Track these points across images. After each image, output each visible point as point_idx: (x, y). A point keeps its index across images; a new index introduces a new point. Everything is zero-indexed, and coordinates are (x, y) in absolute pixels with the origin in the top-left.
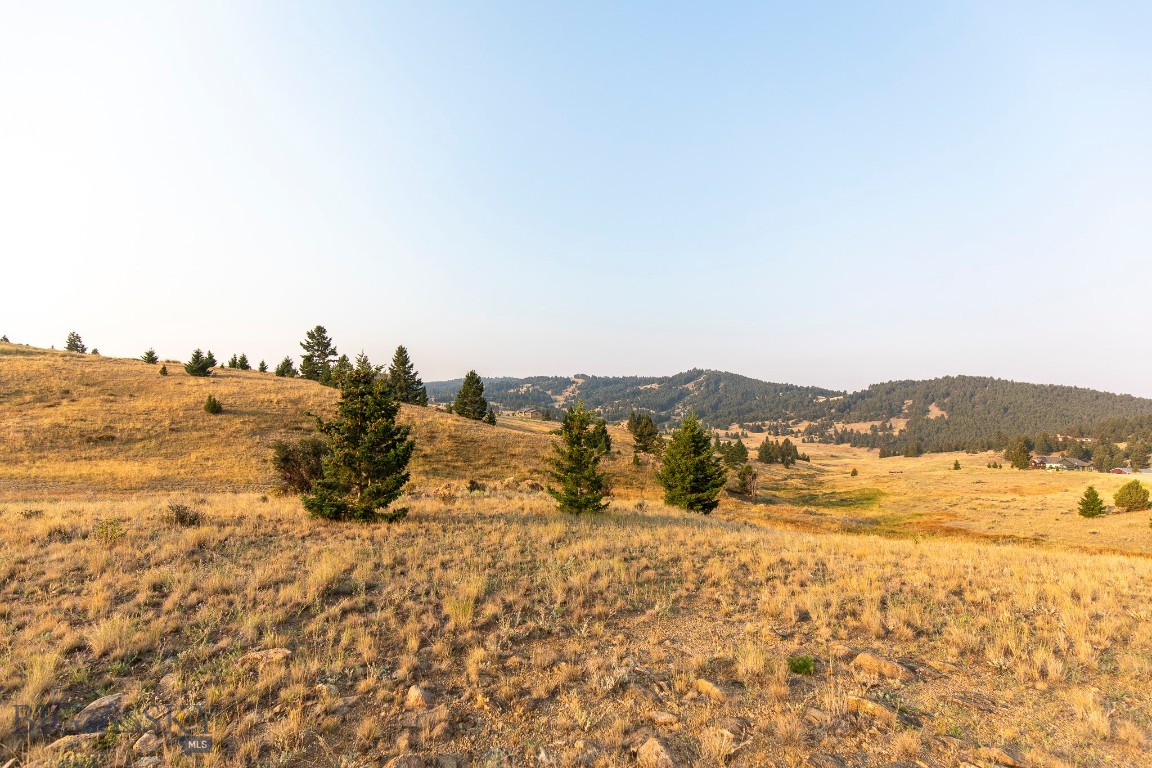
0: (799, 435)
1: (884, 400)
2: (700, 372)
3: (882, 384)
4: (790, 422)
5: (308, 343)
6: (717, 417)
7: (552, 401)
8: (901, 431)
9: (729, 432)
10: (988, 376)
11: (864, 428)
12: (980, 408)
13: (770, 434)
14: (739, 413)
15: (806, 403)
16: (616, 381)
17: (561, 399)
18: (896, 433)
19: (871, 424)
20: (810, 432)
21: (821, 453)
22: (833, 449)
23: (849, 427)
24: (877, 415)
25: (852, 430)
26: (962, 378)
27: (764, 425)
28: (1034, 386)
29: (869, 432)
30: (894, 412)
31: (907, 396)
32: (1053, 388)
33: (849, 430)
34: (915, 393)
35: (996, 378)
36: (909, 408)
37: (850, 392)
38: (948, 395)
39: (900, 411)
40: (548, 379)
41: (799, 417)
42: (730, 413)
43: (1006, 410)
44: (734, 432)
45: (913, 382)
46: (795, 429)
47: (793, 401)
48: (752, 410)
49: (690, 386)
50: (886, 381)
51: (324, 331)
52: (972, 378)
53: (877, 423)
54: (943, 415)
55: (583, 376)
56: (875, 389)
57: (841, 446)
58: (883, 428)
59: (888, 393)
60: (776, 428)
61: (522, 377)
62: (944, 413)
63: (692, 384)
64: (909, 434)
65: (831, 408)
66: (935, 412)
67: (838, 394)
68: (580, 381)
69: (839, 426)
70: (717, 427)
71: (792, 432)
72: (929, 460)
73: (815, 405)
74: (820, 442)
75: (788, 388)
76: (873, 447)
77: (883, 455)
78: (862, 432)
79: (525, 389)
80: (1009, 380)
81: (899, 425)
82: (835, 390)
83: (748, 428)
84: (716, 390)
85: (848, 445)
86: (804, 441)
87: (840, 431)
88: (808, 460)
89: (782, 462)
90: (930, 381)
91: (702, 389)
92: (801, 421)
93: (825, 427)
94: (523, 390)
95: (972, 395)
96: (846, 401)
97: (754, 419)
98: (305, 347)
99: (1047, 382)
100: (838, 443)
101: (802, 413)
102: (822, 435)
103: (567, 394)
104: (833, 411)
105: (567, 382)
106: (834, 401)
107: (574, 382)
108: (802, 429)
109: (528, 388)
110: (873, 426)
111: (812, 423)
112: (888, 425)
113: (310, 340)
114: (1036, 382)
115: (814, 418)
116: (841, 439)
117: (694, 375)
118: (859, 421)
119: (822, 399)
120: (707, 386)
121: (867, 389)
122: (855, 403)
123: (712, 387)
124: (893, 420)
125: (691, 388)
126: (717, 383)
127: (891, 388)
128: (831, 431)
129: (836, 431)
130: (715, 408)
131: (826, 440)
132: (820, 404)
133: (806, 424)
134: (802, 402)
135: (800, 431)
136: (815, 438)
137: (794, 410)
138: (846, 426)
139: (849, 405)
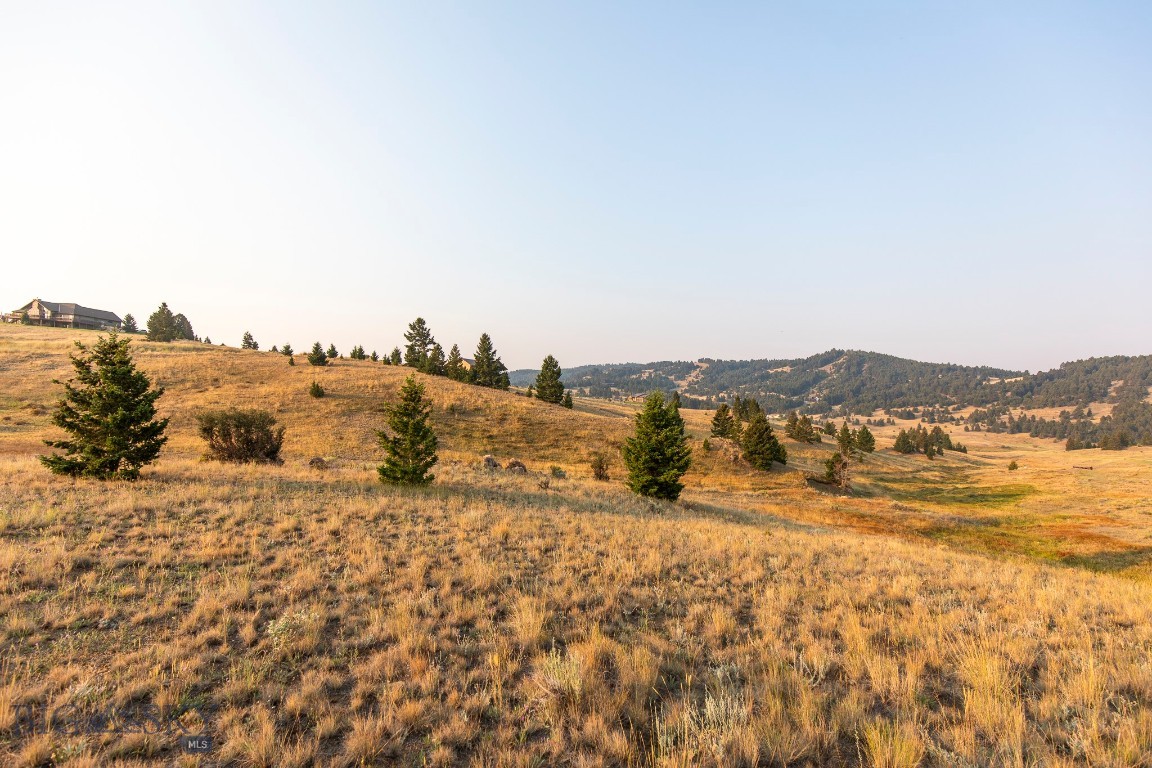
0: (962, 422)
1: (1081, 380)
2: (840, 353)
3: (1080, 362)
4: (950, 408)
5: (410, 334)
6: (858, 402)
7: (674, 386)
8: (1104, 418)
9: (872, 419)
11: (1051, 414)
13: (923, 421)
14: (886, 397)
15: (972, 385)
16: (743, 364)
17: (684, 384)
18: (1097, 421)
19: (1062, 409)
20: (976, 419)
21: (988, 443)
22: (1005, 438)
23: (1029, 414)
24: (1071, 399)
25: (1033, 417)
27: (916, 411)
29: (1058, 420)
30: (1096, 395)
31: (1116, 376)
33: (1029, 417)
34: (1128, 371)
36: (1119, 390)
37: (1034, 372)
39: (1105, 394)
40: (671, 363)
41: (963, 401)
42: (875, 398)
44: (878, 419)
45: (1126, 359)
46: (957, 416)
47: (955, 383)
48: (902, 394)
49: (828, 368)
50: (1085, 358)
51: (424, 322)
53: (1070, 409)
55: (708, 361)
56: (1069, 369)
57: (1017, 435)
58: (1078, 415)
59: (1088, 372)
60: (932, 414)
61: (645, 362)
63: (830, 365)
64: (1116, 422)
65: (1008, 391)
67: (1018, 374)
68: (705, 366)
69: (1016, 413)
70: (858, 412)
71: (953, 419)
72: (1138, 453)
73: (984, 388)
74: (988, 431)
76: (1061, 437)
77: (1071, 447)
78: (1047, 420)
79: (647, 375)
81: (1101, 411)
82: (1014, 370)
83: (896, 414)
84: (860, 372)
85: (1026, 435)
86: (967, 429)
87: (1016, 419)
88: (964, 450)
89: (925, 453)
91: (842, 371)
92: (965, 407)
93: (995, 413)
94: (645, 376)
96: (1027, 382)
97: (904, 404)
98: (408, 338)
100: (1013, 432)
101: (968, 397)
102: (992, 422)
103: (690, 379)
104: (1009, 394)
105: (690, 367)
106: (1010, 383)
107: (698, 367)
108: (966, 416)
109: (650, 374)
110: (1063, 413)
111: (980, 409)
112: (1086, 411)
113: (412, 332)
115: (982, 403)
116: (1017, 428)
117: (833, 356)
118: (1045, 406)
119: (994, 381)
120: (848, 368)
121: (1058, 368)
122: (1039, 385)
123: (853, 369)
124: (1093, 406)
125: (829, 372)
126: (860, 365)
127: (1093, 366)
128: (1005, 418)
129: (1011, 419)
130: (857, 392)
131: (997, 428)
132: (992, 386)
133: (971, 410)
134: (967, 385)
135: (962, 418)
136: (983, 426)
137: (956, 393)
138: (1025, 412)
139: (1031, 388)
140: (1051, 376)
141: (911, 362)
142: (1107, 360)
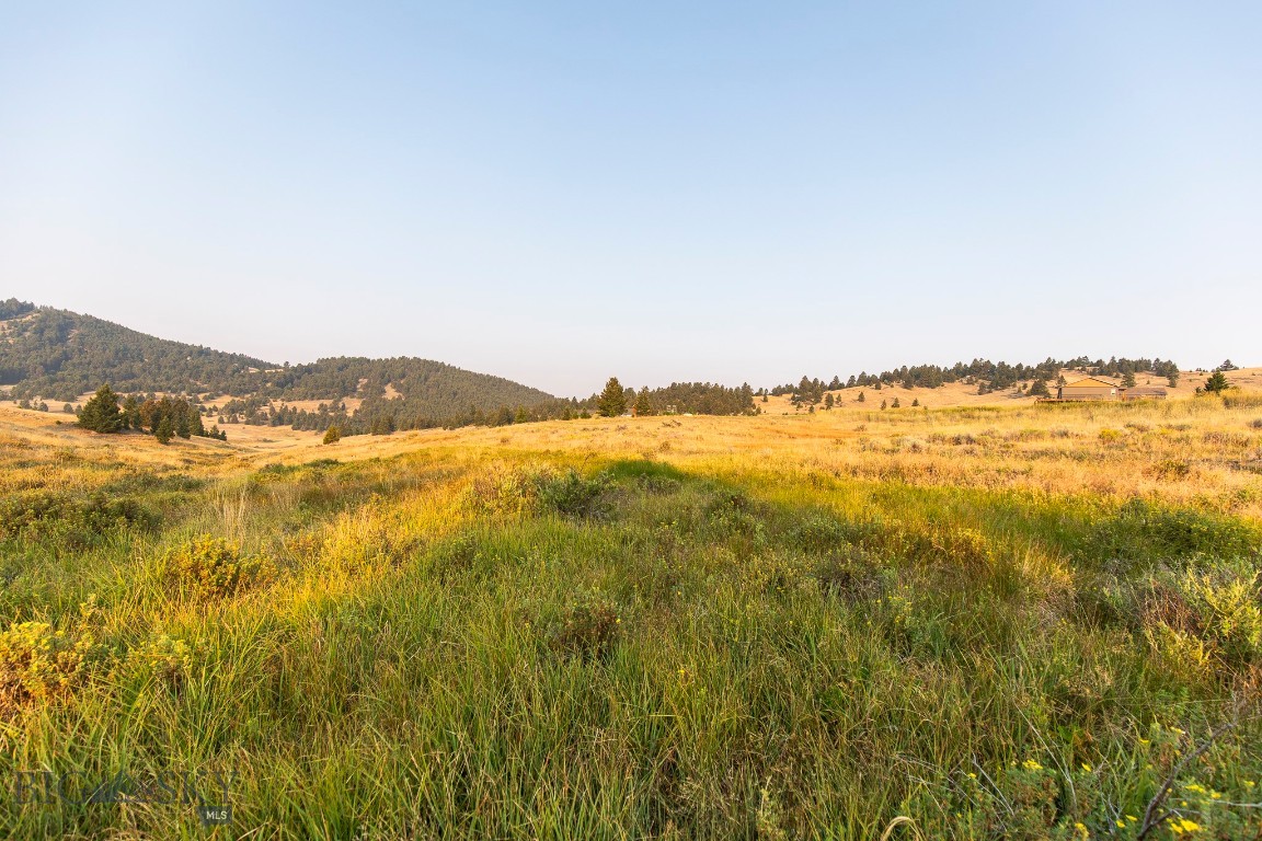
1: (335, 376)
3: (333, 359)
4: (201, 396)
6: (52, 381)
8: (356, 411)
10: (439, 361)
11: (311, 407)
12: (433, 391)
15: (229, 371)
18: (350, 414)
19: (321, 401)
20: (232, 410)
21: (248, 437)
22: (266, 431)
23: (290, 406)
24: (327, 393)
25: (295, 409)
26: (417, 360)
28: (475, 375)
29: (317, 412)
30: (348, 390)
31: (362, 375)
32: (490, 378)
33: (290, 408)
34: (369, 371)
36: (366, 386)
37: (293, 363)
38: (403, 376)
39: (355, 390)
41: (217, 389)
43: (455, 394)
46: (209, 406)
47: (208, 368)
48: (133, 376)
50: (338, 356)
52: (425, 361)
53: (328, 402)
54: (400, 398)
57: (279, 428)
58: (334, 408)
59: (340, 369)
62: (400, 395)
64: (365, 414)
65: (267, 382)
66: (391, 393)
67: (274, 366)
69: (278, 405)
71: (204, 409)
73: (241, 377)
74: (247, 423)
76: (322, 430)
78: (308, 412)
80: (457, 367)
81: (353, 405)
84: (62, 339)
85: (287, 428)
87: (278, 410)
90: (387, 360)
91: (27, 334)
92: (219, 395)
93: (254, 404)
95: (426, 379)
96: (287, 374)
100: (274, 425)
101: (222, 385)
102: (251, 414)
104: (269, 385)
110: (322, 405)
111: (237, 399)
112: (340, 405)
114: (478, 372)
115: (240, 392)
116: (279, 419)
118: (305, 398)
119: (253, 370)
120: (40, 331)
121: (315, 362)
122: (299, 378)
123: (52, 334)
124: (345, 399)
127: (344, 364)
128: (266, 409)
129: (273, 409)
131: (257, 421)
132: (251, 375)
133: (227, 399)
134: (223, 372)
135: (215, 409)
136: (242, 418)
137: (209, 377)
138: (286, 404)
139: (292, 379)
140: (309, 370)
142: (354, 360)
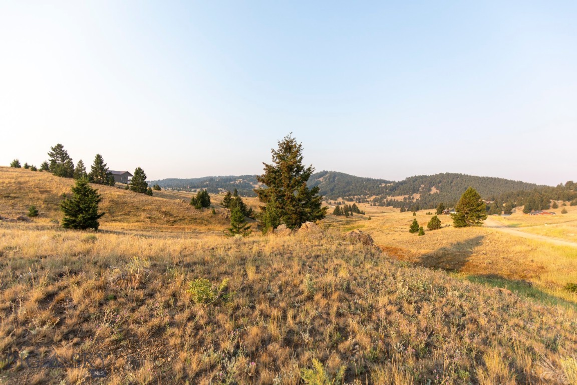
0: (370, 202)
1: (412, 184)
2: (326, 172)
4: (366, 197)
5: (51, 153)
6: (332, 194)
8: (417, 200)
9: (336, 202)
10: (459, 173)
11: (400, 198)
12: (455, 188)
13: (356, 202)
14: (344, 192)
15: (376, 186)
18: (414, 201)
19: (404, 196)
20: (375, 201)
21: (378, 211)
22: (384, 208)
23: (393, 198)
24: (407, 192)
25: (395, 200)
26: (448, 174)
27: (354, 198)
28: (480, 178)
29: (403, 200)
30: (415, 191)
31: (422, 183)
33: (393, 199)
34: (426, 181)
35: (463, 174)
36: (423, 188)
37: (396, 181)
38: (440, 182)
39: (418, 190)
41: (371, 193)
42: (339, 192)
44: (338, 201)
46: (368, 200)
47: (369, 186)
48: (349, 191)
50: (414, 176)
51: (62, 147)
52: (452, 174)
53: (407, 196)
54: (437, 192)
56: (409, 180)
57: (389, 207)
58: (409, 198)
59: (414, 181)
60: (359, 199)
62: (438, 191)
63: (322, 178)
64: (421, 201)
65: (387, 189)
66: (434, 190)
67: (391, 182)
69: (389, 198)
70: (331, 199)
71: (367, 201)
73: (379, 188)
74: (379, 206)
75: (368, 180)
78: (399, 201)
80: (469, 175)
81: (417, 196)
82: (391, 180)
83: (346, 199)
84: (334, 181)
85: (392, 207)
86: (371, 205)
87: (389, 201)
88: (363, 214)
90: (433, 175)
91: (327, 180)
92: (372, 196)
93: (382, 198)
95: (451, 182)
96: (394, 186)
97: (350, 195)
98: (51, 156)
99: (485, 176)
100: (387, 206)
101: (373, 192)
102: (380, 202)
104: (388, 191)
106: (388, 186)
108: (372, 200)
110: (404, 198)
111: (377, 197)
112: (412, 197)
113: (53, 152)
114: (481, 176)
115: (378, 194)
116: (389, 204)
117: (323, 174)
118: (399, 195)
119: (383, 185)
120: (330, 180)
121: (404, 180)
122: (398, 187)
124: (414, 195)
125: (322, 181)
126: (334, 178)
127: (415, 179)
128: (385, 200)
129: (387, 200)
130: (332, 190)
131: (382, 205)
132: (383, 187)
133: (374, 197)
134: (373, 187)
135: (370, 201)
136: (377, 204)
137: (369, 190)
138: (392, 197)
139: (396, 188)
140: (402, 183)
141: (354, 177)
142: (420, 177)
